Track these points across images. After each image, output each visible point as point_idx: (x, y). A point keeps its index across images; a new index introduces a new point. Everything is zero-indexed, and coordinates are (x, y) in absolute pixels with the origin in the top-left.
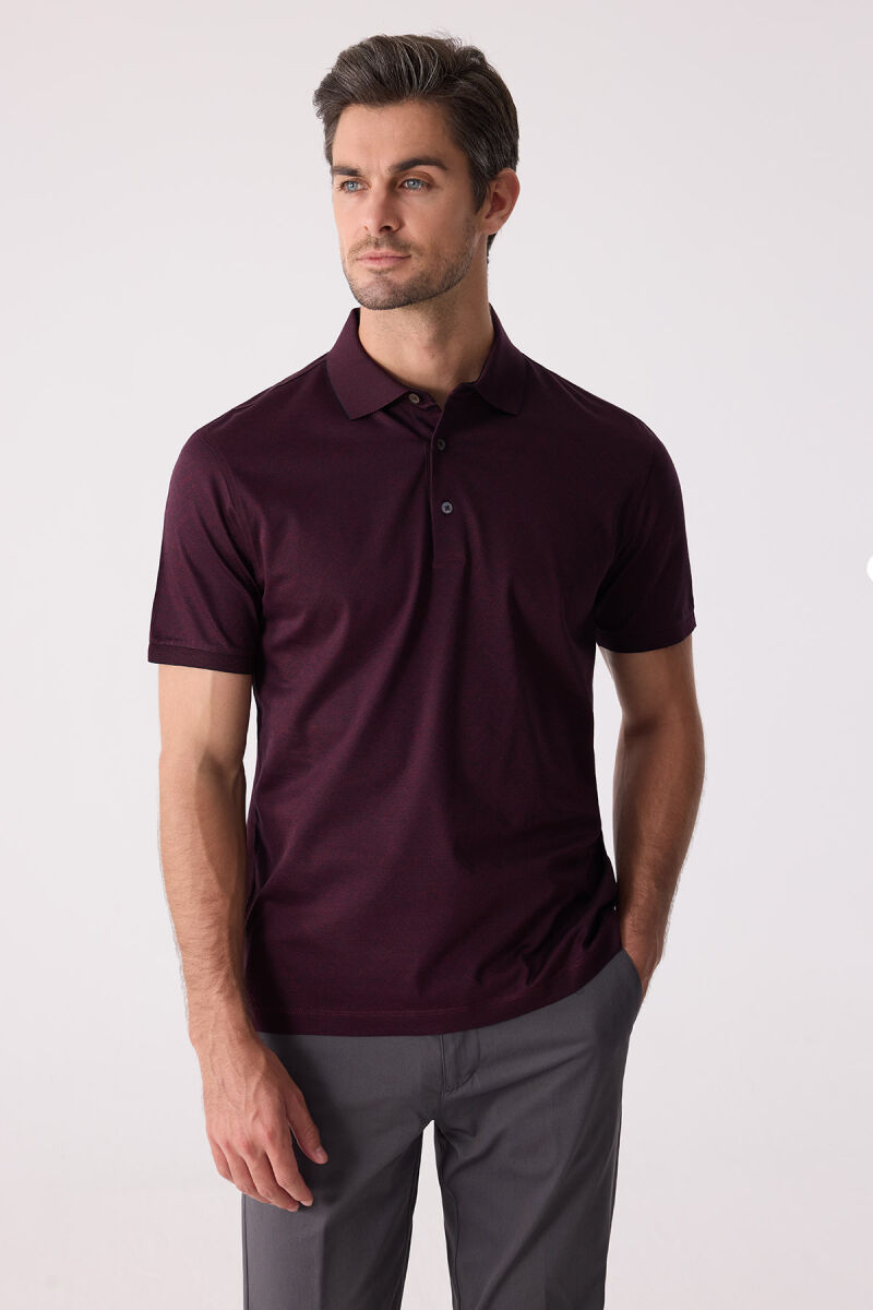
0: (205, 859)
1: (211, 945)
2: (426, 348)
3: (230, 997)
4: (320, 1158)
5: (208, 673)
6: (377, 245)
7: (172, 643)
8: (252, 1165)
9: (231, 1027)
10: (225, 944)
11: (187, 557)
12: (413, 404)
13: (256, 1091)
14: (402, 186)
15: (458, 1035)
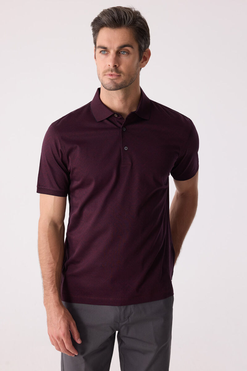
0: (49, 251)
1: (50, 277)
2: (121, 100)
3: (55, 292)
4: (79, 342)
5: (53, 197)
6: (112, 71)
7: (43, 187)
8: (59, 343)
9: (54, 302)
10: (54, 277)
11: (48, 162)
12: (115, 117)
13: (60, 321)
14: (120, 53)
15: (125, 307)
